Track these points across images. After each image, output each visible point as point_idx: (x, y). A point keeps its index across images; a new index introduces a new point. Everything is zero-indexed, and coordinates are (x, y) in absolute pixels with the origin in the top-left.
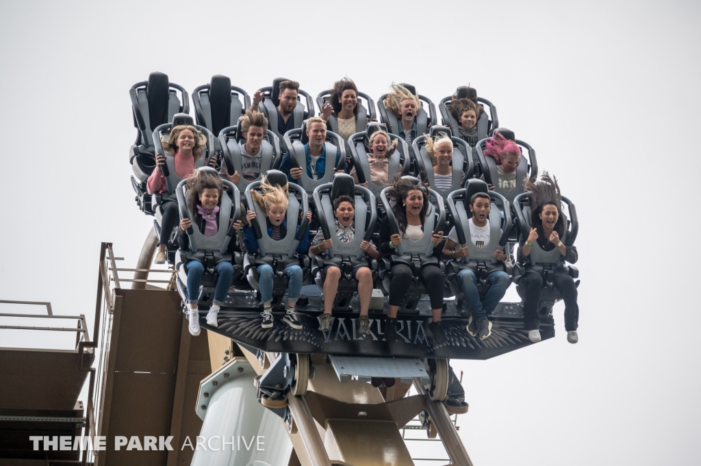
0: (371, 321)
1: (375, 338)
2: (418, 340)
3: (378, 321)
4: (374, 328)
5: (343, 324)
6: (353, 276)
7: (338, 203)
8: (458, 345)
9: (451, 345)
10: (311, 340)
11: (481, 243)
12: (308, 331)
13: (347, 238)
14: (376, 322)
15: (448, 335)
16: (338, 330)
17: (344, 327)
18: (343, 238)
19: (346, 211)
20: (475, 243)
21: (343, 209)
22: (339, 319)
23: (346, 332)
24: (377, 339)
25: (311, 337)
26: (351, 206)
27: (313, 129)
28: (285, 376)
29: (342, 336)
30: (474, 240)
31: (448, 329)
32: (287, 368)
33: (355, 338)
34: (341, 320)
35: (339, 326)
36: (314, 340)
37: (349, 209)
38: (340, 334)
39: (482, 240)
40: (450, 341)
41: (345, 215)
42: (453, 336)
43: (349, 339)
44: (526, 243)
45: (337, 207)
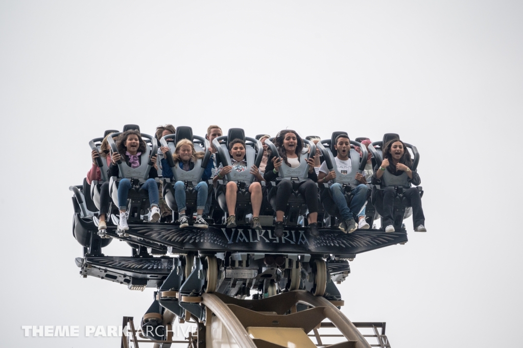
0: (264, 231)
1: (267, 241)
2: (301, 242)
3: (270, 231)
4: (266, 235)
5: (242, 233)
6: (247, 190)
7: (233, 144)
8: (333, 245)
9: (327, 245)
10: (218, 242)
11: (346, 172)
12: (214, 237)
13: (241, 169)
14: (268, 232)
15: (324, 239)
16: (238, 236)
17: (243, 234)
18: (238, 169)
19: (239, 150)
20: (340, 172)
21: (236, 148)
22: (239, 230)
23: (244, 237)
24: (268, 241)
25: (217, 240)
26: (243, 146)
27: (212, 134)
28: (199, 277)
29: (242, 240)
30: (339, 170)
31: (324, 236)
32: (201, 271)
33: (251, 241)
34: (240, 231)
35: (239, 234)
36: (220, 242)
37: (241, 148)
38: (240, 239)
39: (345, 169)
40: (326, 243)
41: (237, 153)
42: (328, 239)
43: (247, 241)
44: (380, 168)
45: (232, 147)
